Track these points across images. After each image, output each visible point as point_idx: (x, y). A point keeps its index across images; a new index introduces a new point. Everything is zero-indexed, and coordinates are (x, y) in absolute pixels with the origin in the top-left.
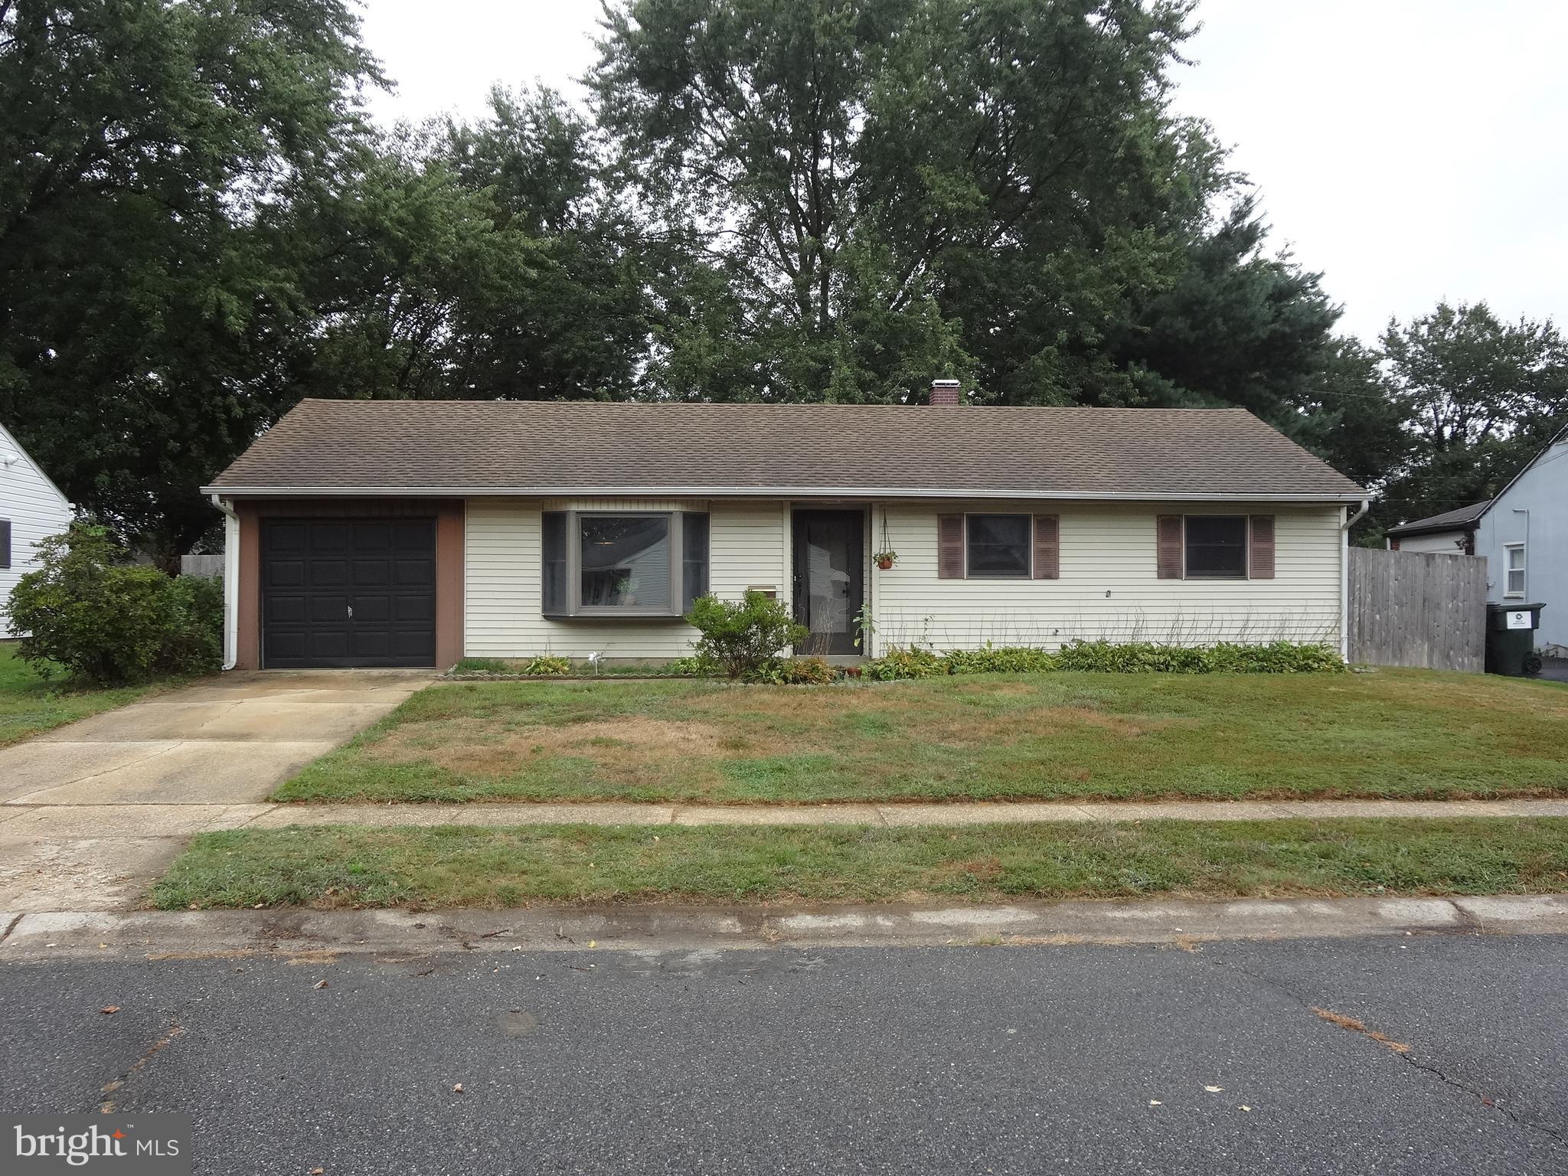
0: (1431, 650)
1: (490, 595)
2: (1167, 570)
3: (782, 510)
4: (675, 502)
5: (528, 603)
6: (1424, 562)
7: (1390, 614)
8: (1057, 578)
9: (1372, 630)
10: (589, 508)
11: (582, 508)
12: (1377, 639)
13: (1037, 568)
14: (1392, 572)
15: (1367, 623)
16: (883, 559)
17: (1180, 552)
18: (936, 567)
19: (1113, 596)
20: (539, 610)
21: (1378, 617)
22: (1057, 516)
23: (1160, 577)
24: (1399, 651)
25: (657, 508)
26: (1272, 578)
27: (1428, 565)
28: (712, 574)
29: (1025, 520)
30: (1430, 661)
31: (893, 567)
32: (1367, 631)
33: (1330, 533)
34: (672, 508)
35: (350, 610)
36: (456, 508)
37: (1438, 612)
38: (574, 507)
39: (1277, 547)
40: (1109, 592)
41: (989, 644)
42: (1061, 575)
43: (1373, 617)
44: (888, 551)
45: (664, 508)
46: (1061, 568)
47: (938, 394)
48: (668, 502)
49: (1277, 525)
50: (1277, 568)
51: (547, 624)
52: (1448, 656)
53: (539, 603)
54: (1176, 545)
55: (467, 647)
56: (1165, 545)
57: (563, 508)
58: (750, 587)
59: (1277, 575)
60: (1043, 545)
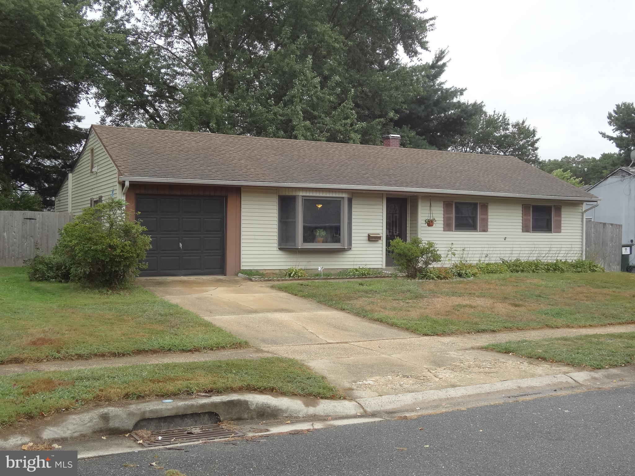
1: (253, 237)
2: (525, 229)
3: (381, 198)
4: (346, 192)
5: (270, 241)
8: (487, 231)
10: (308, 194)
11: (305, 194)
13: (480, 227)
16: (429, 221)
17: (530, 221)
18: (442, 226)
19: (507, 239)
20: (276, 245)
22: (488, 203)
23: (523, 232)
26: (560, 232)
28: (353, 228)
29: (475, 205)
30: (604, 266)
31: (434, 225)
33: (578, 214)
34: (343, 195)
35: (181, 245)
36: (237, 191)
37: (607, 247)
38: (301, 194)
39: (562, 219)
40: (505, 238)
42: (489, 230)
44: (432, 218)
45: (340, 195)
46: (489, 227)
48: (342, 192)
49: (563, 210)
50: (562, 228)
51: (280, 252)
52: (609, 265)
53: (276, 242)
54: (529, 218)
55: (242, 264)
56: (525, 217)
57: (294, 194)
58: (369, 234)
59: (562, 231)
60: (482, 217)
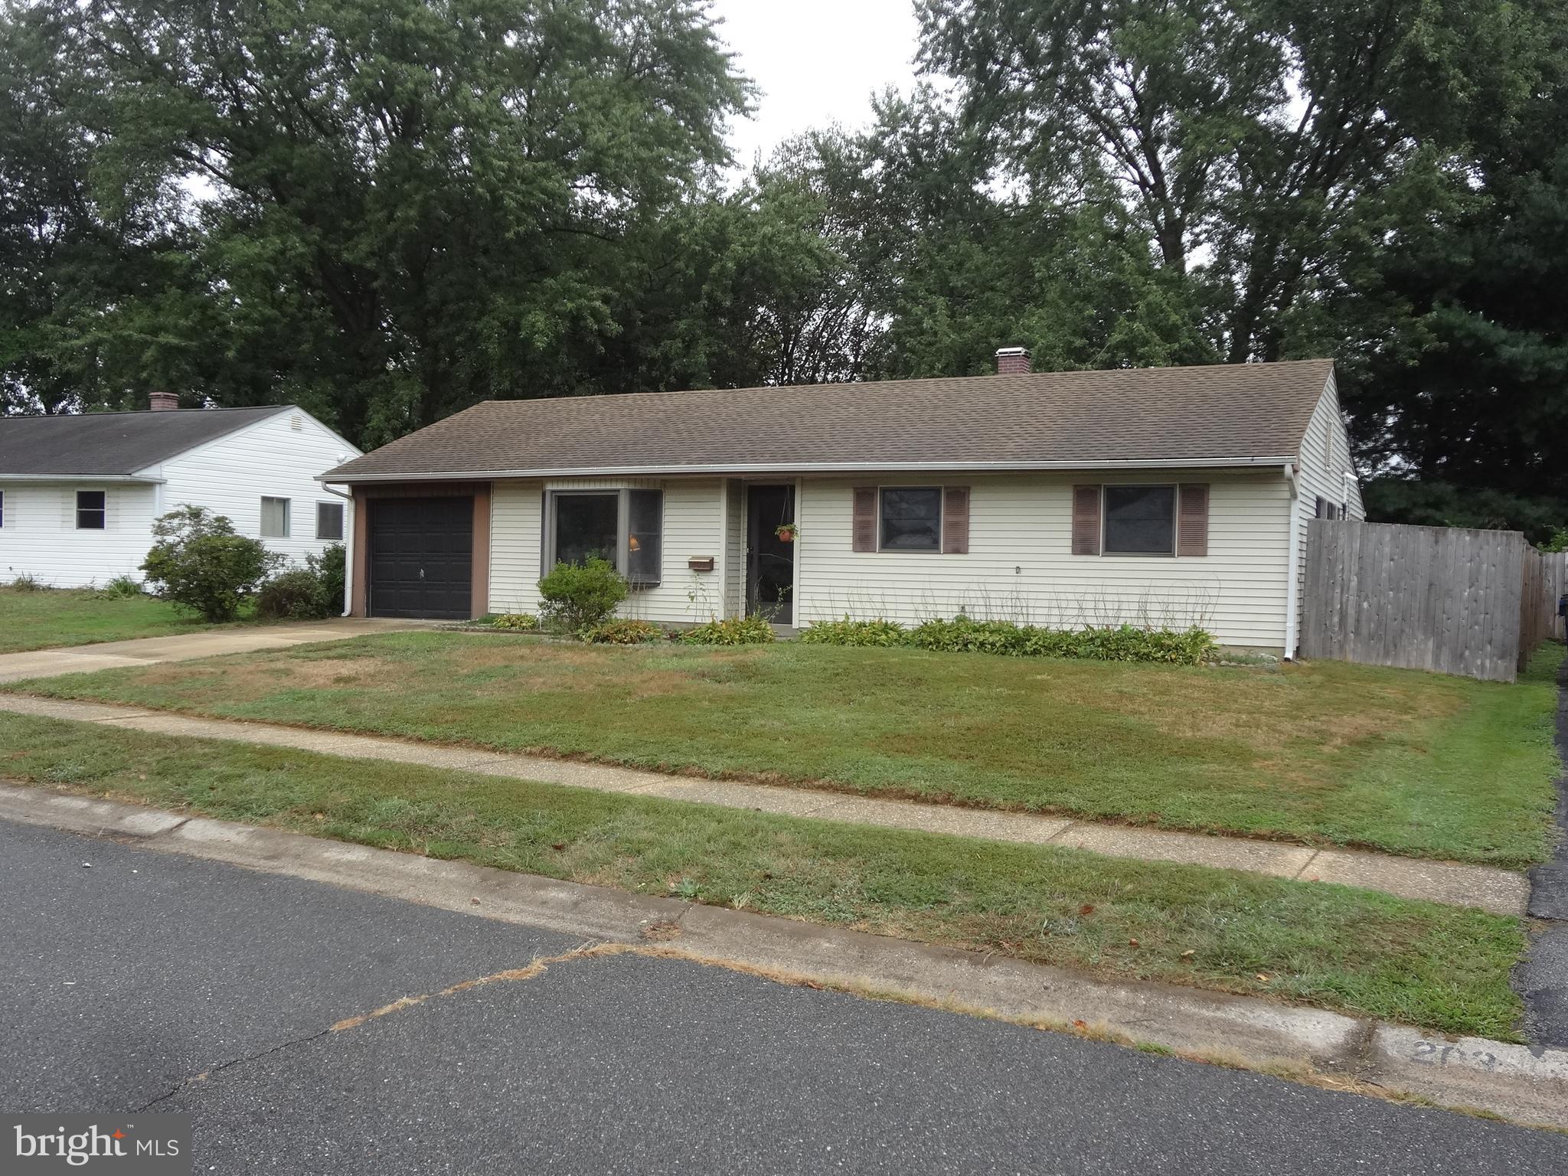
0: (1438, 647)
1: (507, 562)
2: (1083, 546)
3: (718, 487)
4: (622, 480)
5: (532, 569)
6: (1432, 539)
7: (1382, 602)
8: (966, 552)
9: (1358, 621)
11: (555, 487)
12: (1364, 631)
14: (1387, 550)
15: (1351, 612)
17: (1096, 524)
18: (851, 540)
19: (1023, 572)
20: (538, 575)
21: (1365, 605)
23: (1075, 552)
24: (1393, 646)
25: (608, 486)
26: (1205, 555)
27: (1437, 542)
28: (664, 545)
30: (1436, 660)
32: (1351, 621)
34: (619, 486)
35: (422, 572)
36: (485, 488)
37: (1448, 602)
38: (549, 485)
39: (1211, 520)
40: (1018, 568)
41: (847, 617)
42: (971, 549)
43: (1360, 605)
45: (614, 486)
46: (971, 542)
47: (1001, 363)
48: (617, 481)
50: (1210, 544)
52: (1462, 655)
53: (539, 569)
54: (1092, 518)
55: (491, 605)
56: (1081, 518)
58: (693, 558)
59: (1210, 552)
60: (952, 519)
